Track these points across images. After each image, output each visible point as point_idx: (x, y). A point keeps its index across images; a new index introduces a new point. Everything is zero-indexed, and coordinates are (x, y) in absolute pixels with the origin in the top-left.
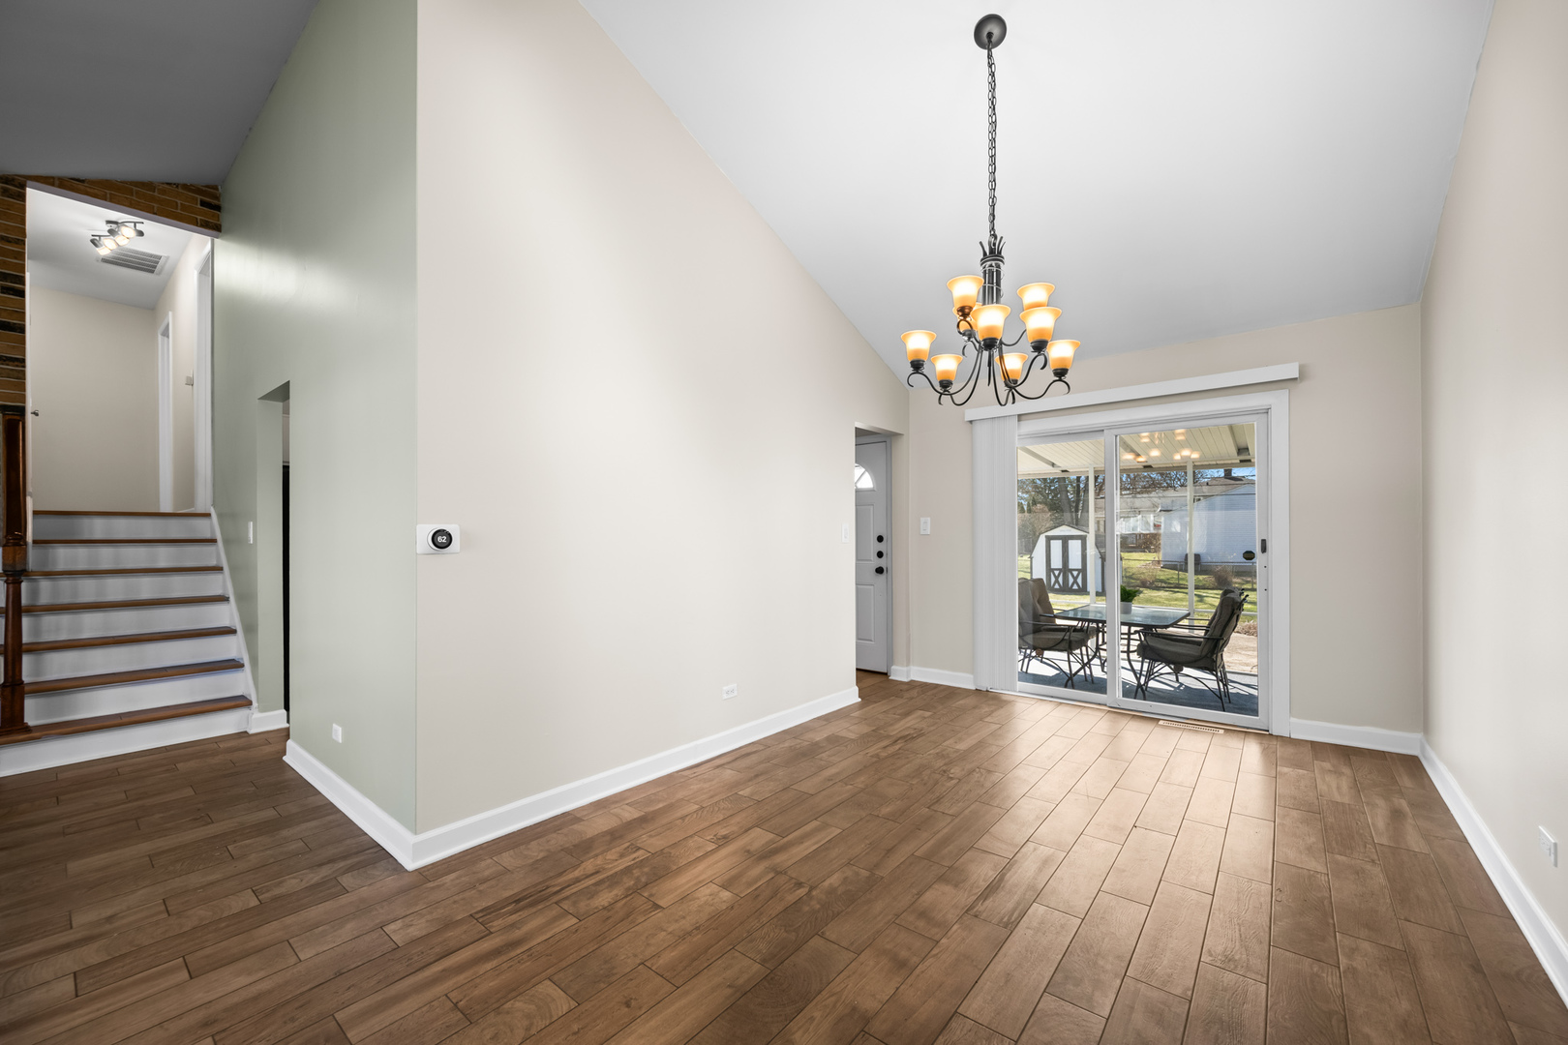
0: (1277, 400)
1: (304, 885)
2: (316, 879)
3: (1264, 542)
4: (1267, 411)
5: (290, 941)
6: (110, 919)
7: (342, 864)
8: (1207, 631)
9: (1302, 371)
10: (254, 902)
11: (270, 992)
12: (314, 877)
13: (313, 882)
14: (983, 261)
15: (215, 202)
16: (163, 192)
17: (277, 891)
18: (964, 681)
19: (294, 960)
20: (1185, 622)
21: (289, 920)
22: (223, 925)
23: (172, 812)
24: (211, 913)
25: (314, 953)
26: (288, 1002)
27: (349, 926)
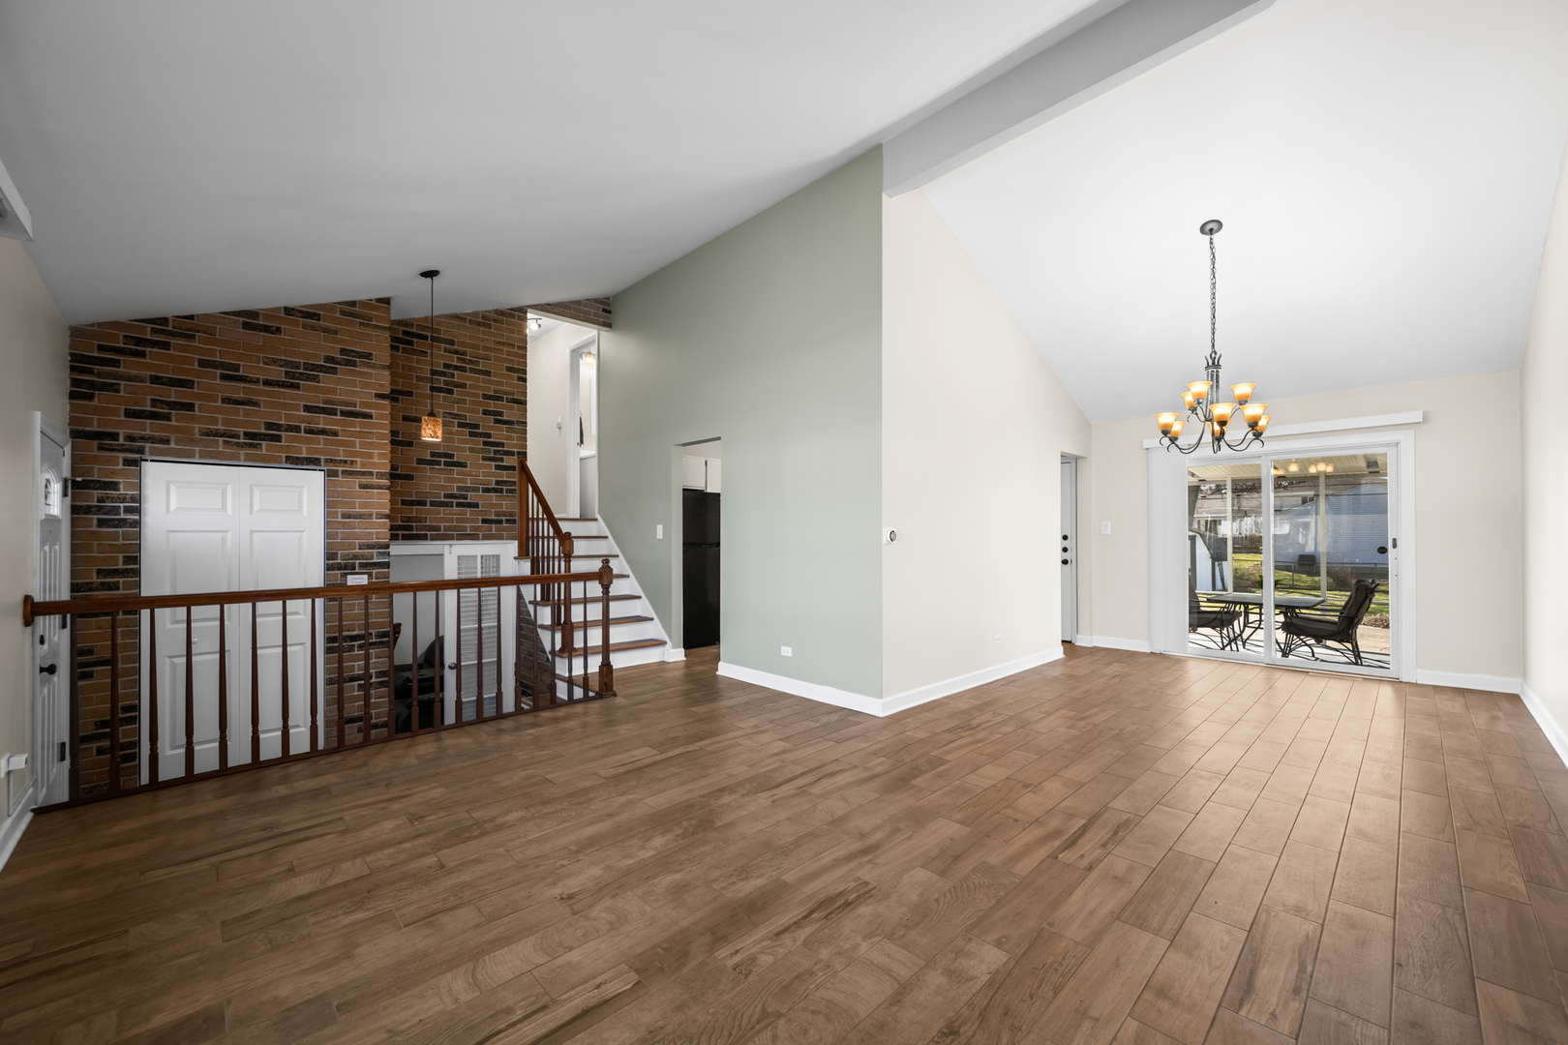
0: (1406, 438)
3: (1395, 540)
4: (1397, 444)
8: (1342, 613)
9: (1426, 418)
14: (1208, 367)
15: (608, 308)
16: (585, 306)
18: (1142, 646)
20: (1319, 607)
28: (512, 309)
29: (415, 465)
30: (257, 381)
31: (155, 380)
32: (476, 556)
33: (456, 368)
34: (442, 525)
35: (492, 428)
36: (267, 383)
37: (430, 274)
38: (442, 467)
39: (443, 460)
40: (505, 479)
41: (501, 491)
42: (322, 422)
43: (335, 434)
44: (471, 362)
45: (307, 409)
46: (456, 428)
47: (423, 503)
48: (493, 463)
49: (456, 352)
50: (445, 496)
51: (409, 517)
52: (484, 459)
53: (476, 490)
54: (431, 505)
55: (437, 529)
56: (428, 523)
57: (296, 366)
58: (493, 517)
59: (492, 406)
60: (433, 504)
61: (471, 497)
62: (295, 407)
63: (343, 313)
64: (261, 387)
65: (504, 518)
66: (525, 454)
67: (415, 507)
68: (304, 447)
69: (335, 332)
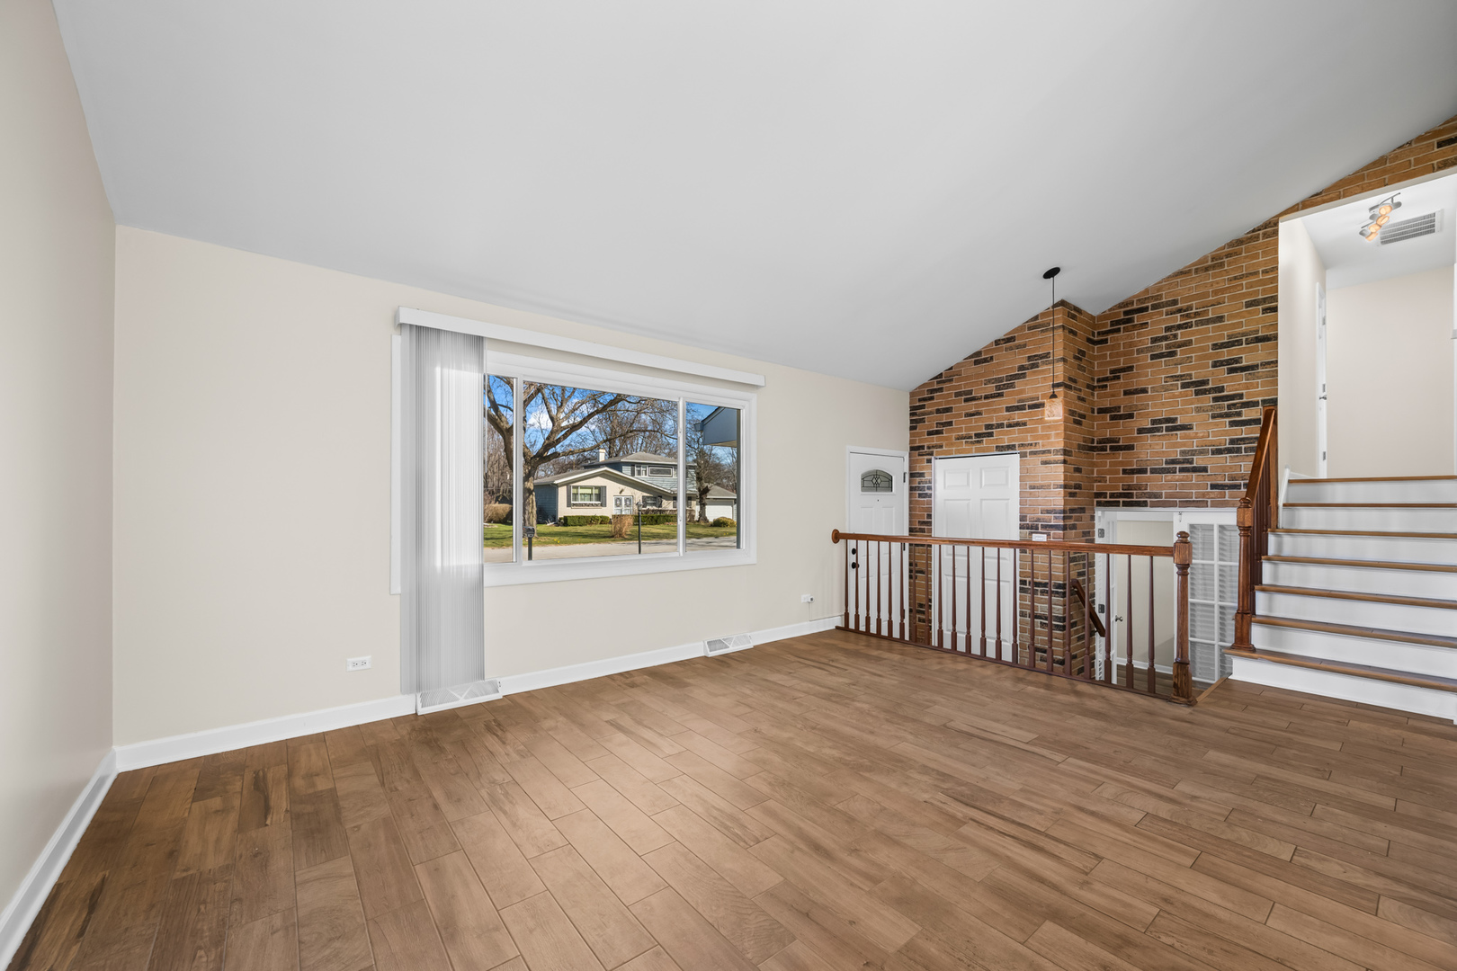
1: (1342, 877)
2: (1359, 881)
5: (1276, 905)
6: (1194, 798)
7: (1403, 890)
10: (1286, 857)
11: (1220, 921)
12: (1358, 878)
13: (1352, 881)
17: (1313, 864)
19: (1262, 918)
21: (1294, 890)
22: (1247, 853)
23: (1307, 755)
24: (1249, 840)
25: (1283, 929)
26: (1222, 939)
27: (1338, 940)
28: (1254, 231)
29: (1136, 435)
30: (980, 398)
31: (938, 411)
32: (1213, 526)
33: (1180, 327)
34: (1163, 492)
35: (1225, 380)
36: (986, 397)
37: (1052, 273)
38: (1164, 433)
39: (1164, 426)
40: (1244, 436)
41: (1239, 450)
42: (1017, 416)
43: (1025, 424)
44: (1197, 314)
45: (1008, 409)
46: (1180, 390)
47: (1143, 471)
48: (1227, 420)
49: (1180, 311)
50: (1167, 463)
51: (1129, 485)
52: (1214, 417)
53: (1202, 452)
54: (1151, 473)
55: (1159, 496)
56: (1148, 491)
57: (1000, 380)
58: (1227, 481)
59: (1225, 354)
60: (1154, 471)
61: (1198, 461)
62: (999, 410)
63: (1030, 328)
64: (983, 401)
65: (1242, 482)
66: (1275, 402)
67: (1135, 476)
68: (1006, 437)
69: (1025, 346)
